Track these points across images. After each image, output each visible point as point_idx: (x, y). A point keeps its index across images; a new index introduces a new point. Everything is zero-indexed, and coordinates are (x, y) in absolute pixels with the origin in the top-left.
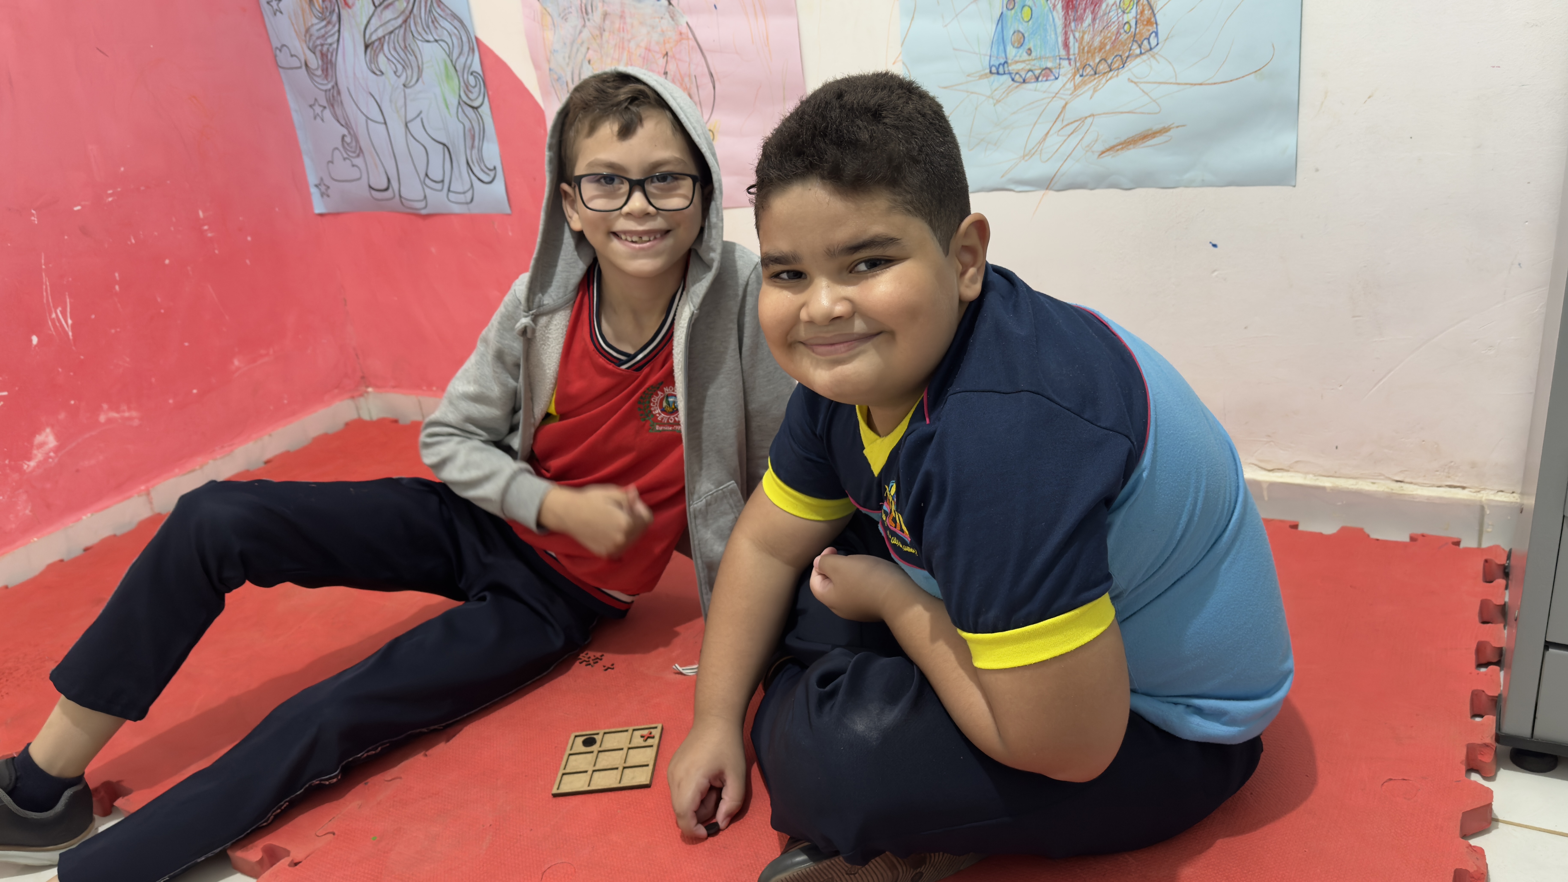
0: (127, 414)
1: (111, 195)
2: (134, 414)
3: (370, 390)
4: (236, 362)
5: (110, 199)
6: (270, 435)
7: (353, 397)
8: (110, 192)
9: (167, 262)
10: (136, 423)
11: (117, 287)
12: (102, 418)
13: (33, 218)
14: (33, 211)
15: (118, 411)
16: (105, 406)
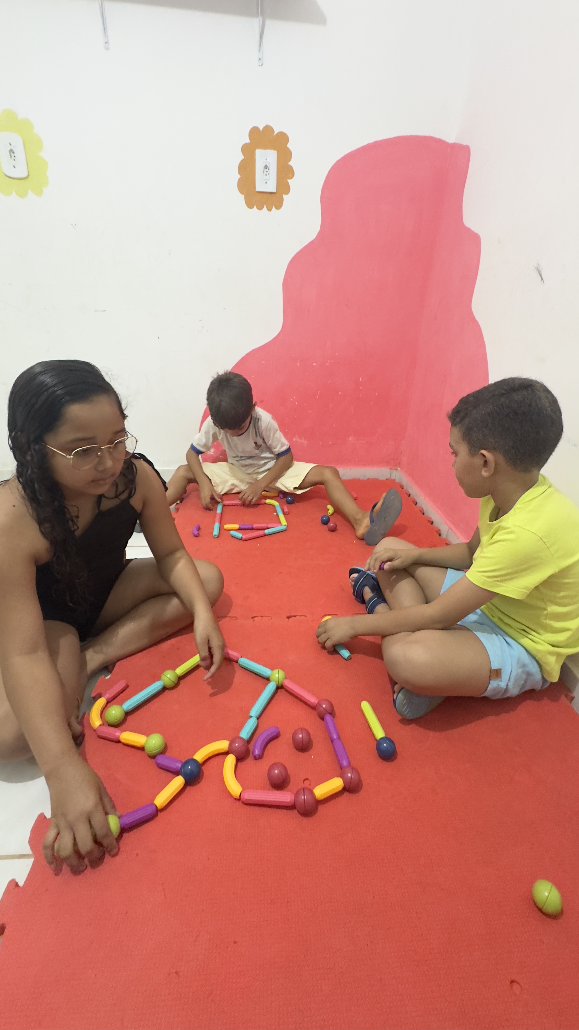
0: (303, 441)
1: (328, 363)
2: (306, 442)
3: (399, 469)
4: (350, 439)
5: (328, 364)
6: (350, 469)
7: (391, 469)
8: (329, 361)
9: (340, 393)
10: (305, 445)
11: (317, 397)
12: (294, 440)
13: (297, 363)
14: (299, 361)
15: (300, 440)
16: (297, 436)
